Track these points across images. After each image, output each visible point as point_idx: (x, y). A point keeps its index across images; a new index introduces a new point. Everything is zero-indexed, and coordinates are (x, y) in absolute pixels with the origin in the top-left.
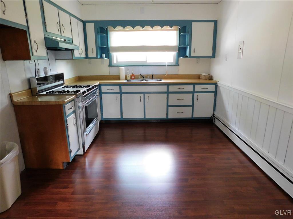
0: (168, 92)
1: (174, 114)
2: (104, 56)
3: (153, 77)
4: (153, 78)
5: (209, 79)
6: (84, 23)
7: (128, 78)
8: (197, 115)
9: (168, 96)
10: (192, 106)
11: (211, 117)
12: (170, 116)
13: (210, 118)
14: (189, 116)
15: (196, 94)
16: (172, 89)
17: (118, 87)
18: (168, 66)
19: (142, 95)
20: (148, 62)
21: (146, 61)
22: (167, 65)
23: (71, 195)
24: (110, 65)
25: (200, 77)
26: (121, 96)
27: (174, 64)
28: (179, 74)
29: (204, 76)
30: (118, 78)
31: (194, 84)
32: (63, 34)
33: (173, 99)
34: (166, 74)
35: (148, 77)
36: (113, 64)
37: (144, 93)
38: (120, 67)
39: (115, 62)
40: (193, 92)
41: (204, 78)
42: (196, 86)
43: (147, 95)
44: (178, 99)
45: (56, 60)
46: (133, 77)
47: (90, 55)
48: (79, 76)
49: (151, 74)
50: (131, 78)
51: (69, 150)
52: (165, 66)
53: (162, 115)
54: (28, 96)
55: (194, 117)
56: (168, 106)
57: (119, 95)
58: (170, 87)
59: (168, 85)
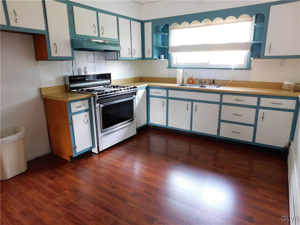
0: (221, 103)
1: (227, 132)
2: (163, 56)
3: (213, 82)
4: (213, 84)
5: (294, 91)
6: (142, 23)
7: (185, 82)
8: (260, 140)
9: (220, 107)
10: (255, 126)
11: (284, 148)
12: (223, 134)
13: (282, 149)
14: (249, 139)
15: (261, 111)
16: (226, 99)
17: (166, 91)
18: (234, 69)
19: (190, 103)
20: (210, 64)
21: (208, 63)
22: (233, 67)
23: (48, 186)
24: (170, 67)
25: (282, 87)
26: (167, 101)
27: (245, 67)
28: (251, 80)
29: (287, 86)
30: (174, 81)
31: (259, 96)
32: (101, 36)
33: (228, 113)
34: (231, 79)
35: (208, 82)
36: (172, 66)
37: (192, 101)
38: (177, 69)
39: (175, 63)
40: (258, 107)
41: (287, 89)
42: (262, 99)
43: (195, 103)
44: (233, 114)
45: (106, 60)
46: (191, 81)
47: (147, 56)
48: (141, 77)
49: (212, 78)
50: (188, 82)
51: (73, 146)
52: (231, 69)
53: (212, 131)
54: (60, 91)
55: (256, 141)
56: (220, 121)
57: (165, 100)
58: (225, 96)
59: (222, 93)
